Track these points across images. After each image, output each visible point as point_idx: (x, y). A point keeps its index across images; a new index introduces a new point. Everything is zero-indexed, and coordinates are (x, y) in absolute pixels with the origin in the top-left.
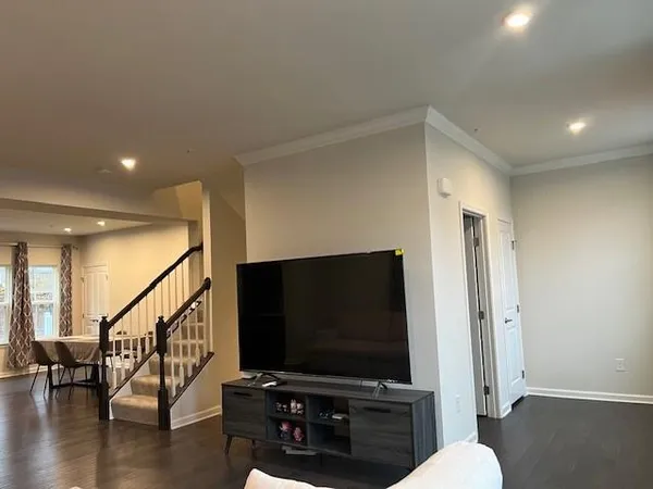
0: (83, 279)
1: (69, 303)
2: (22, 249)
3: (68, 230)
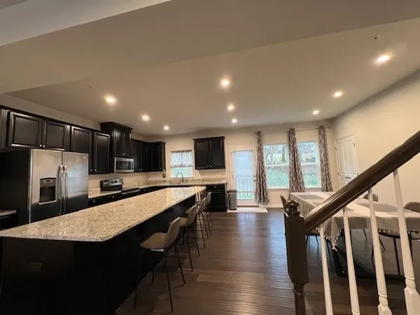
0: (336, 148)
1: (327, 165)
2: (291, 133)
3: (316, 112)
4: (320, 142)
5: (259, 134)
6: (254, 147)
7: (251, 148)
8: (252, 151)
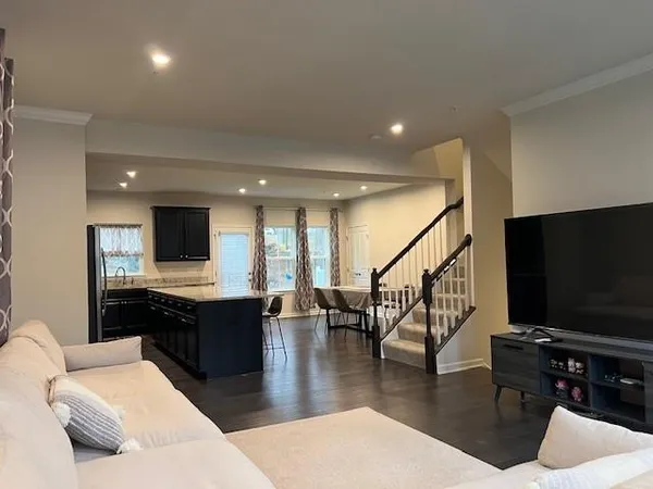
0: (347, 238)
1: (337, 258)
2: (300, 214)
3: (336, 195)
4: (332, 229)
5: (260, 211)
6: (251, 229)
7: (246, 231)
8: (247, 235)
